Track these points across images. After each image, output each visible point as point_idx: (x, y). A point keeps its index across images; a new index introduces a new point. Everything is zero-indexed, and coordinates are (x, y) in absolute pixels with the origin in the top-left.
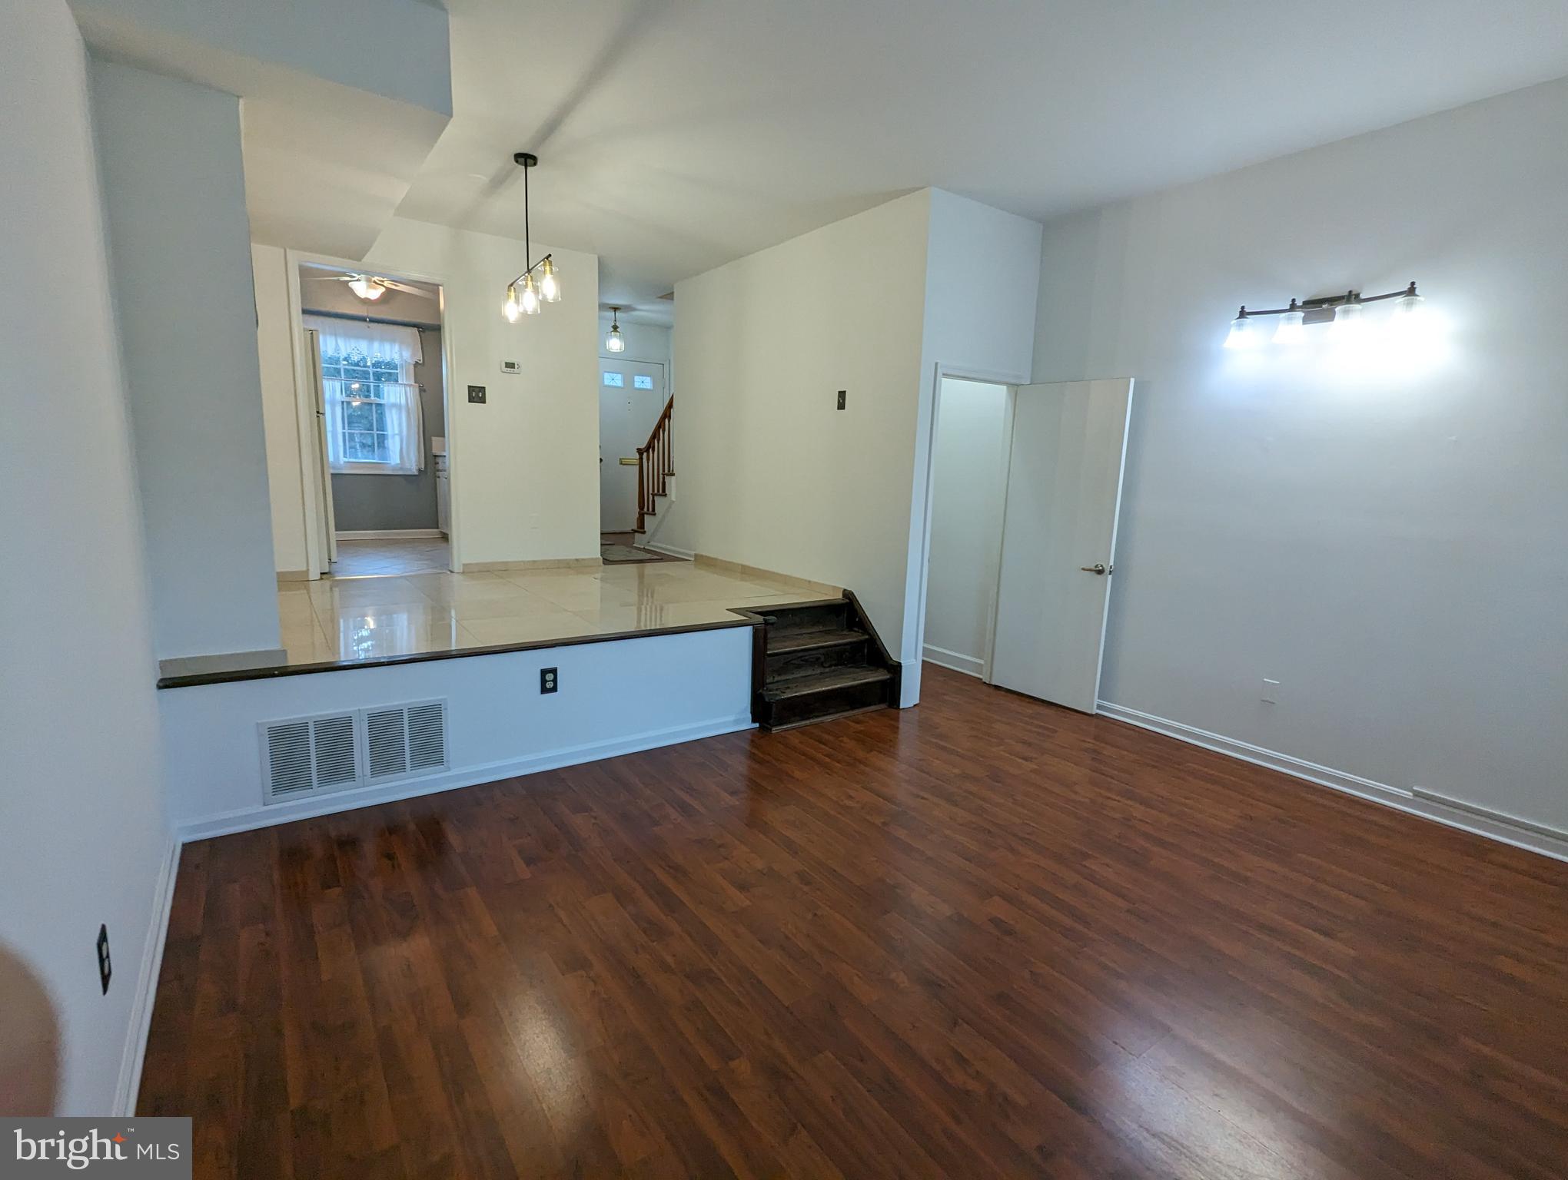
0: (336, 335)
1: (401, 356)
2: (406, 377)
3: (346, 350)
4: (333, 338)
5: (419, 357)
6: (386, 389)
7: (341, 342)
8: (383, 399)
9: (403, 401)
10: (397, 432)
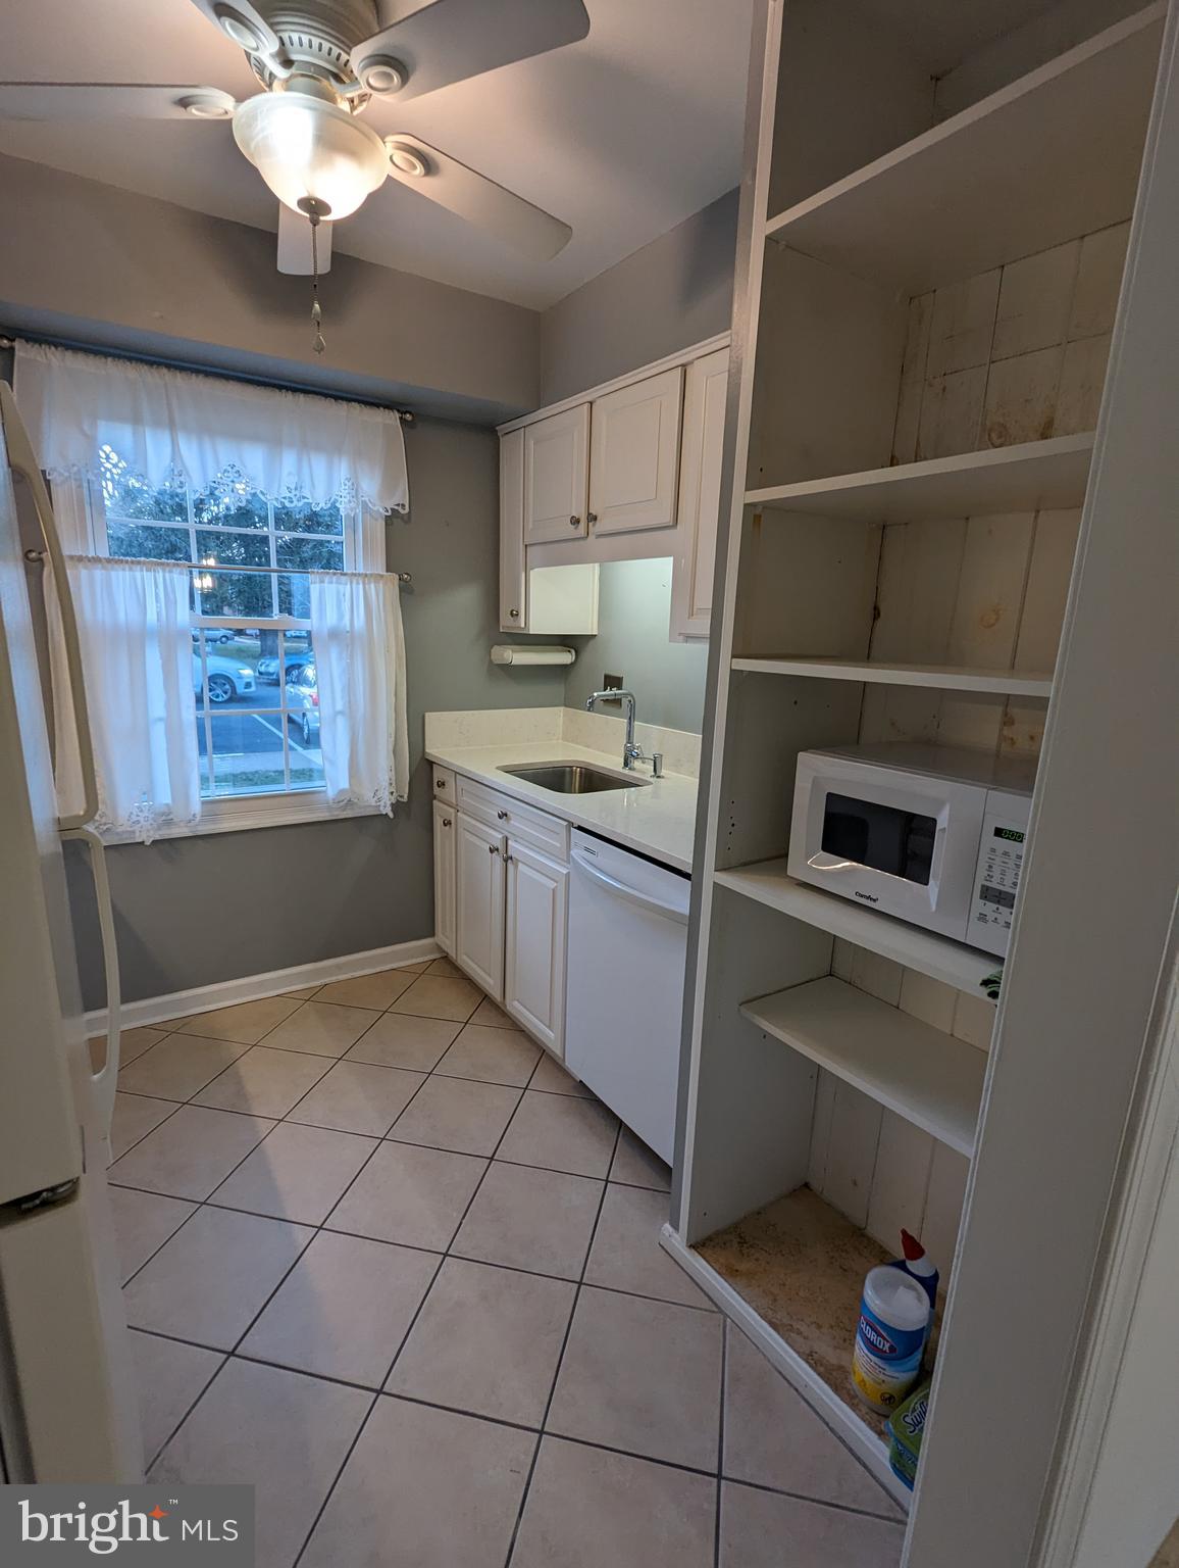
0: (172, 426)
1: (355, 489)
2: (362, 552)
3: (205, 474)
4: (166, 437)
5: (401, 496)
6: (315, 590)
7: (189, 450)
8: (306, 614)
9: (360, 622)
10: (339, 706)
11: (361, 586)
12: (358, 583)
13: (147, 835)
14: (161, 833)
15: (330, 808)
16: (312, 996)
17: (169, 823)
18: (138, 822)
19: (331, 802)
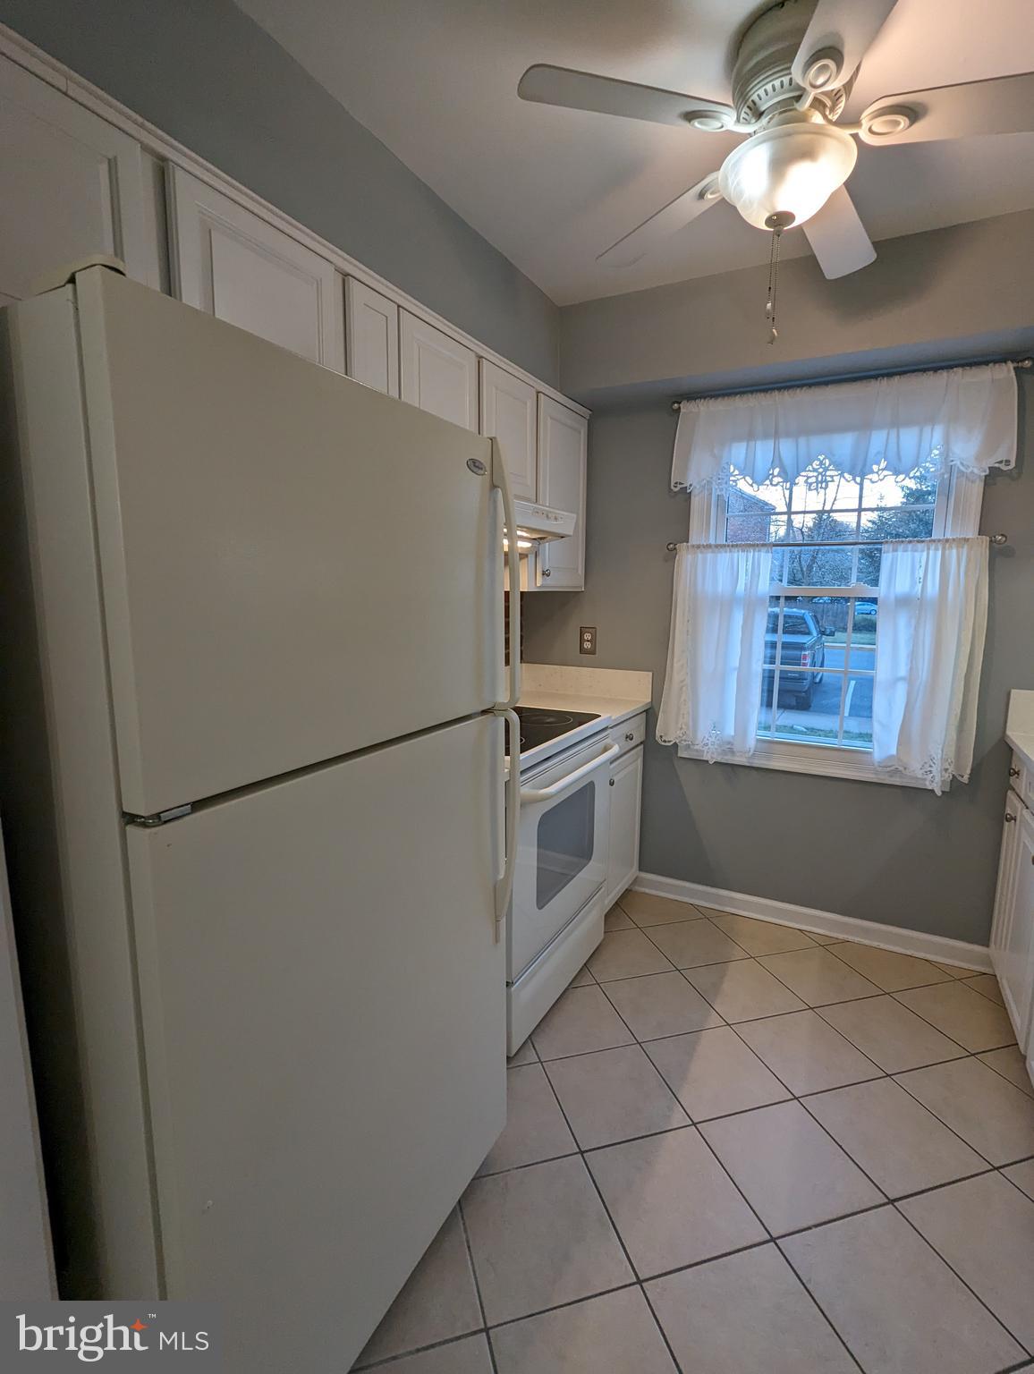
2: (952, 517)
5: (1006, 452)
8: (876, 582)
10: (901, 673)
11: (940, 553)
12: (936, 549)
13: (711, 755)
14: (726, 757)
15: (876, 773)
16: (828, 945)
17: (732, 752)
18: (707, 744)
19: (876, 764)
